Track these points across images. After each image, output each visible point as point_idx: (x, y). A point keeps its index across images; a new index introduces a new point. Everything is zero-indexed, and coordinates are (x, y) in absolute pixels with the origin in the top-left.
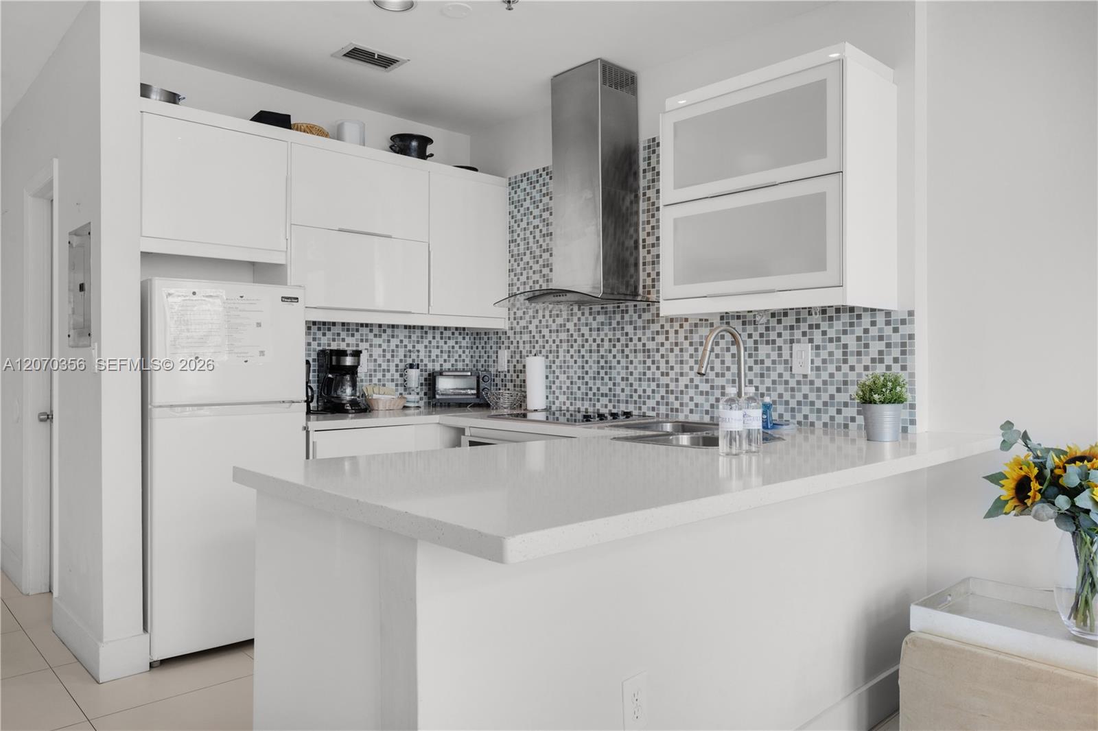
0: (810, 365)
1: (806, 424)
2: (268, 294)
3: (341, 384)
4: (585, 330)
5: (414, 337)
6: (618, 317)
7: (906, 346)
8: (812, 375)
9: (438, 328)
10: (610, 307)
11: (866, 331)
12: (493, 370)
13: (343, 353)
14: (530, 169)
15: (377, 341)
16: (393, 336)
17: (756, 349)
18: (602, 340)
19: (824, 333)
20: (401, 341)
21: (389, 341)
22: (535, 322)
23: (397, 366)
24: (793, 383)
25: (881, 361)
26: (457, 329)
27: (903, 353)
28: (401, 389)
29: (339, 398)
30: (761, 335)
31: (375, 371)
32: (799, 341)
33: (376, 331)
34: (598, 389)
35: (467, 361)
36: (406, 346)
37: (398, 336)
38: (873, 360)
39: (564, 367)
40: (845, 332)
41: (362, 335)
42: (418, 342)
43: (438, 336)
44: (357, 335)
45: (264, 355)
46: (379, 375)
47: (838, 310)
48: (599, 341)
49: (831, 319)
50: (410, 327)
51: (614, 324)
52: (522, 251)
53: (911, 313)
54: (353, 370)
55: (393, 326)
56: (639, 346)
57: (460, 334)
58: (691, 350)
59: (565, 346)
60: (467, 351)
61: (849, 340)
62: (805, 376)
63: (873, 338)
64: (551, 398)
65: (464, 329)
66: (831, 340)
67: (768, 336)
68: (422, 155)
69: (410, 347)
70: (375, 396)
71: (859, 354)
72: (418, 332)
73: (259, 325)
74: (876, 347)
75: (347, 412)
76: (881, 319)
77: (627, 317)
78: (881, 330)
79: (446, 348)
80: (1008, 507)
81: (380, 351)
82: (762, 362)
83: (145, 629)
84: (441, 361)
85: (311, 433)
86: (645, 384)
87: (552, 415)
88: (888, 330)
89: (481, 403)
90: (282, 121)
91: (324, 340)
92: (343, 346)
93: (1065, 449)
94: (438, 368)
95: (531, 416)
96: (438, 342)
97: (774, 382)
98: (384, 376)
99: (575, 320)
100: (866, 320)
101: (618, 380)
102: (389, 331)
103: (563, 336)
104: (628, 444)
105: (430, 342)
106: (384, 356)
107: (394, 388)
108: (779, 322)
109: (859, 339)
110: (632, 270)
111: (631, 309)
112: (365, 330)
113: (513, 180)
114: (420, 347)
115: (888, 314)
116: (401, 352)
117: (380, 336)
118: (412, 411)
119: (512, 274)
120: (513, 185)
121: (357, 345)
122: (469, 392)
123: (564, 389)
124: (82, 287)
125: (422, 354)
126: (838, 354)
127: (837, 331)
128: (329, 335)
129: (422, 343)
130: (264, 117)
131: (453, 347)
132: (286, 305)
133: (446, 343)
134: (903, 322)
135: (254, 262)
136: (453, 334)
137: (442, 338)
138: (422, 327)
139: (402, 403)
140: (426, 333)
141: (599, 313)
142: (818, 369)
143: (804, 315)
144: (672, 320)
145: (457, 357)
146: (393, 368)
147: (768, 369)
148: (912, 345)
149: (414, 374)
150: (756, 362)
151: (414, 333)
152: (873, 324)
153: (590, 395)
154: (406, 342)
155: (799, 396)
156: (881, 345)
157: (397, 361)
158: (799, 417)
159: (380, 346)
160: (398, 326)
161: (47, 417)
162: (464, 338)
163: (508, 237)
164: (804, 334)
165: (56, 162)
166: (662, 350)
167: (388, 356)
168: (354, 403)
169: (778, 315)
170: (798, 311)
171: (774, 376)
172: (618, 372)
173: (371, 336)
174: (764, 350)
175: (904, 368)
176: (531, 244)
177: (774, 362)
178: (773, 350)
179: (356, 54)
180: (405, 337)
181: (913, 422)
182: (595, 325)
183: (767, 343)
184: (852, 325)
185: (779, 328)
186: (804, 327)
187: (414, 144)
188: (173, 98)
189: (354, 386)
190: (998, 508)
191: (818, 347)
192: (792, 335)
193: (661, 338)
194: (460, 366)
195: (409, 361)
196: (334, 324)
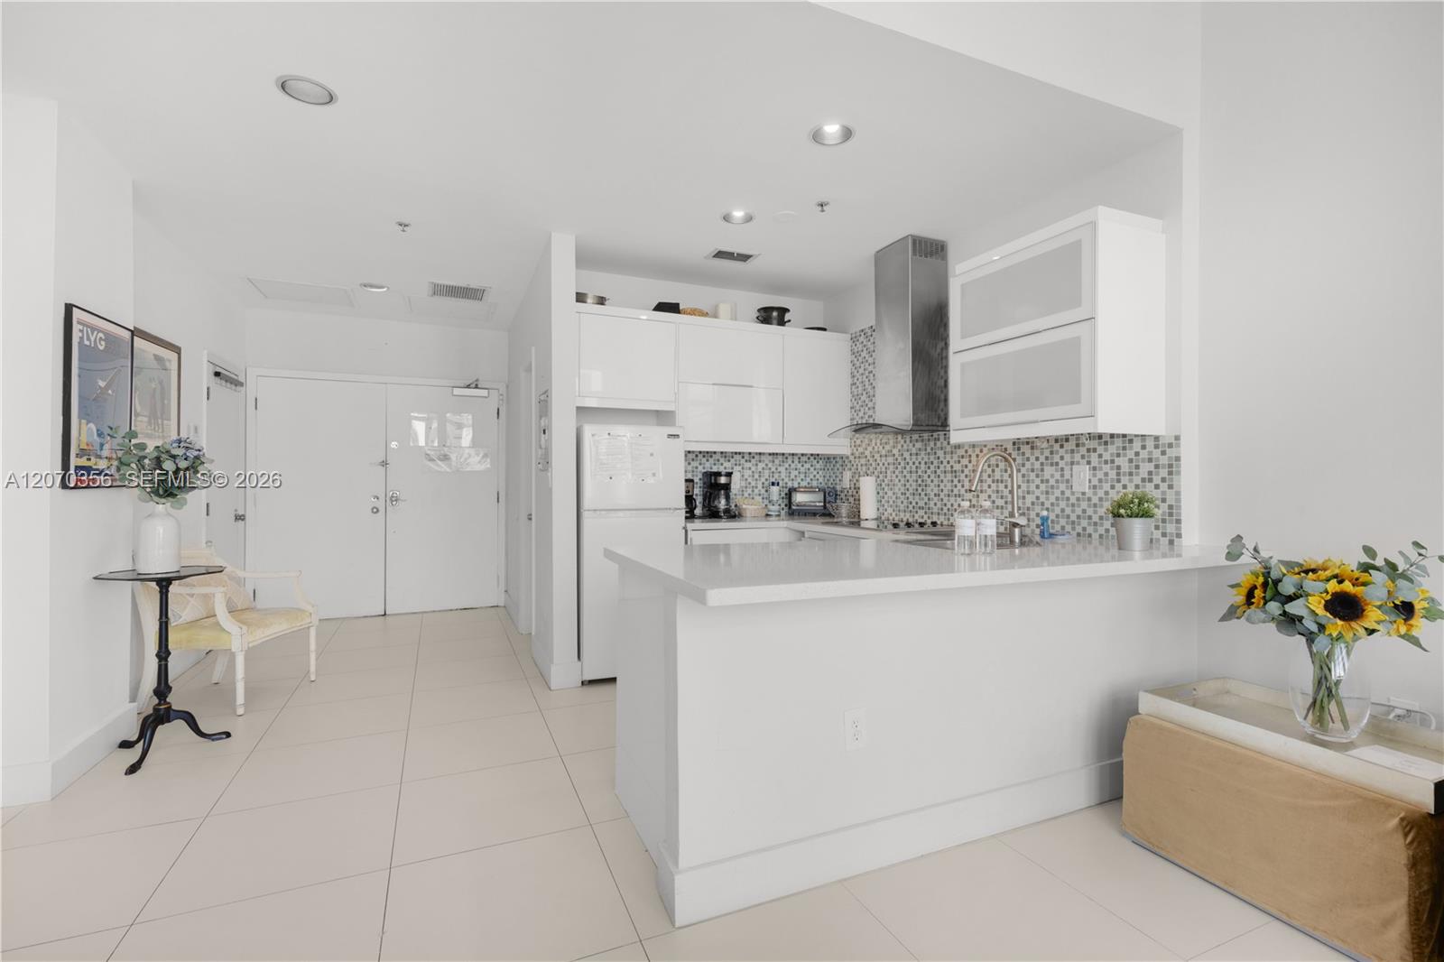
0: (1088, 484)
1: (1084, 535)
2: (657, 433)
3: (718, 497)
4: (906, 455)
5: (777, 462)
6: (932, 444)
7: (1173, 467)
8: (1089, 493)
9: (796, 454)
10: (926, 435)
11: (1137, 454)
12: (838, 488)
13: (718, 474)
14: (865, 326)
15: (748, 465)
16: (760, 461)
17: (1042, 470)
18: (920, 463)
19: (1100, 456)
20: (767, 465)
21: (757, 465)
22: (870, 449)
23: (763, 483)
24: (1073, 500)
25: (1150, 480)
26: (812, 455)
27: (1170, 473)
28: (766, 502)
29: (716, 507)
30: (1047, 458)
31: (746, 487)
32: (1078, 463)
33: (747, 457)
34: (917, 503)
35: (821, 480)
36: (770, 469)
37: (764, 461)
38: (1143, 480)
39: (891, 485)
40: (1118, 455)
41: (735, 461)
42: (780, 465)
43: (796, 461)
44: (732, 460)
45: (656, 476)
46: (749, 491)
47: (1112, 436)
48: (917, 464)
49: (1106, 443)
50: (773, 454)
51: (929, 450)
52: (860, 392)
53: (1177, 438)
54: (727, 487)
55: (760, 454)
56: (949, 468)
57: (815, 459)
58: (989, 471)
59: (891, 467)
61: (1122, 462)
62: (1084, 494)
63: (1143, 460)
64: (881, 510)
65: (818, 455)
66: (1106, 462)
67: (1052, 458)
68: (782, 322)
69: (773, 469)
70: (744, 506)
71: (1131, 474)
72: (780, 458)
73: (652, 455)
74: (1145, 468)
75: (721, 517)
76: (1150, 444)
77: (939, 444)
78: (1150, 453)
79: (802, 470)
80: (1239, 611)
81: (750, 472)
82: (1047, 481)
83: (579, 657)
84: (799, 480)
85: (689, 532)
86: (952, 499)
87: (881, 523)
88: (1157, 453)
89: (825, 513)
90: (672, 308)
91: (708, 465)
92: (722, 469)
93: (1301, 561)
94: (796, 485)
95: (863, 524)
96: (796, 465)
97: (1057, 499)
98: (753, 491)
99: (899, 447)
100: (1137, 445)
101: (932, 496)
102: (757, 457)
103: (890, 460)
104: (906, 546)
105: (790, 465)
106: (753, 476)
107: (761, 500)
108: (1062, 446)
109: (1131, 461)
110: (942, 404)
111: (942, 437)
112: (738, 457)
113: (854, 336)
114: (782, 469)
115: (1157, 438)
116: (767, 472)
117: (750, 461)
118: (773, 518)
119: (853, 410)
120: (854, 339)
121: (732, 468)
122: (818, 504)
123: (891, 502)
124: (544, 431)
125: (783, 475)
126: (1113, 474)
127: (1112, 455)
128: (711, 461)
129: (783, 466)
130: (662, 307)
131: (809, 469)
132: (671, 440)
133: (803, 466)
134: (1170, 445)
136: (809, 458)
137: (799, 462)
138: (783, 454)
139: (765, 512)
140: (787, 458)
141: (917, 441)
142: (1095, 487)
143: (1083, 440)
144: (974, 446)
145: (812, 477)
146: (760, 486)
147: (1052, 487)
148: (1179, 466)
149: (775, 489)
150: (1042, 481)
151: (777, 458)
152: (1144, 447)
153: (911, 507)
154: (770, 465)
155: (1078, 511)
156: (1151, 467)
157: (763, 480)
158: (1079, 529)
159: (750, 468)
160: (764, 454)
162: (818, 462)
163: (850, 381)
164: (1083, 457)
165: (533, 349)
166: (966, 472)
167: (756, 476)
168: (727, 511)
169: (1062, 441)
170: (1078, 437)
171: (1057, 493)
172: (932, 490)
173: (743, 461)
174: (1049, 470)
175: (1170, 487)
176: (867, 386)
177: (1057, 481)
178: (1057, 471)
179: (720, 255)
180: (770, 461)
181: (1179, 536)
182: (914, 451)
183: (1052, 465)
184: (1124, 448)
185: (1062, 452)
186: (1083, 450)
187: (775, 314)
188: (601, 301)
189: (728, 498)
190: (1232, 613)
191: (1095, 469)
192: (1072, 458)
193: (965, 461)
194: (815, 483)
195: (773, 480)
196: (715, 453)
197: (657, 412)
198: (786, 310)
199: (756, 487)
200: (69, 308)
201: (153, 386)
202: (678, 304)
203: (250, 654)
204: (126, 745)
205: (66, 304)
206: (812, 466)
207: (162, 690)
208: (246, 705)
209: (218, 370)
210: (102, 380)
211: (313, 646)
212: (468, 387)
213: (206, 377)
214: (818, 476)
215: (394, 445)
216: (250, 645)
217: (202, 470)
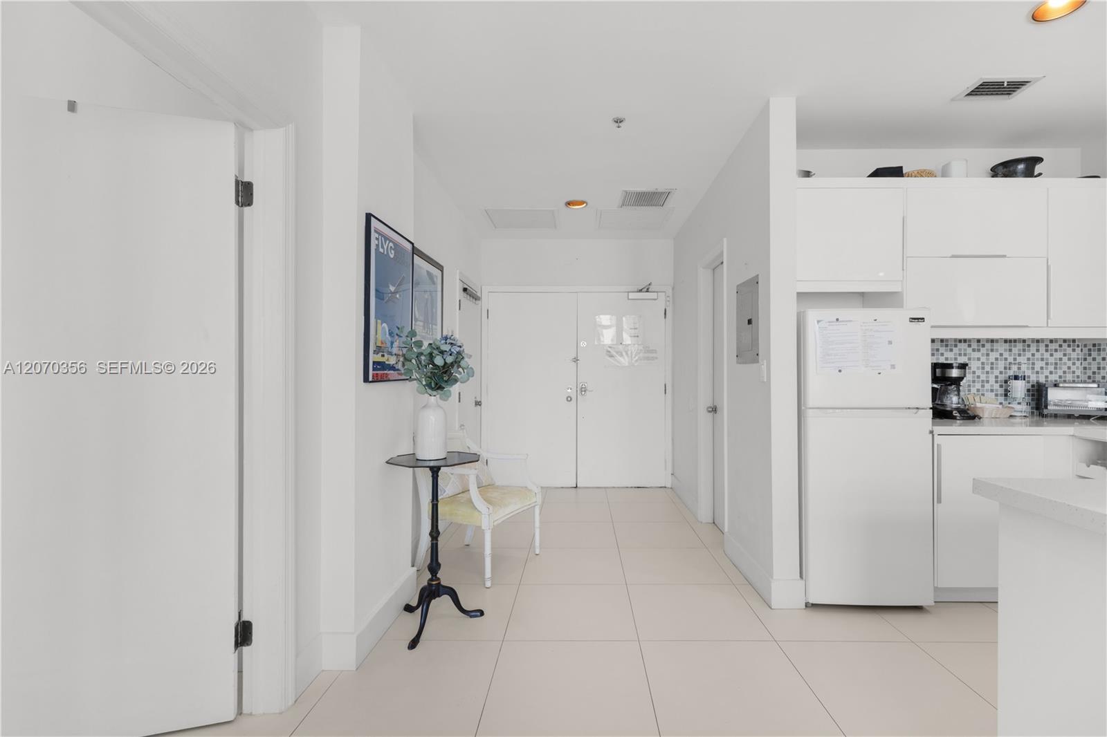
3: (948, 393)
5: (1015, 351)
9: (1042, 340)
13: (950, 366)
16: (992, 350)
20: (1001, 355)
21: (988, 355)
23: (997, 377)
26: (1065, 341)
28: (1001, 399)
29: (948, 405)
31: (974, 382)
33: (974, 345)
36: (1006, 359)
37: (997, 350)
41: (960, 350)
42: (1020, 355)
43: (1042, 348)
44: (956, 350)
45: (894, 368)
46: (978, 386)
50: (1010, 341)
54: (958, 381)
55: (992, 341)
57: (1069, 346)
60: (1078, 363)
65: (1074, 341)
68: (1034, 175)
69: (1011, 359)
70: (978, 405)
72: (1020, 346)
73: (890, 343)
75: (954, 418)
79: (1052, 360)
81: (979, 364)
83: (801, 576)
84: (1046, 373)
85: (936, 436)
90: (896, 172)
94: (1043, 380)
96: (1042, 355)
98: (983, 386)
102: (988, 346)
105: (1033, 355)
106: (983, 368)
107: (994, 397)
112: (963, 346)
114: (1022, 359)
116: (1001, 365)
117: (979, 350)
118: (1018, 420)
121: (961, 359)
124: (750, 322)
125: (1024, 367)
129: (1024, 355)
131: (1061, 359)
132: (915, 325)
133: (1051, 355)
135: (863, 293)
136: (1060, 346)
137: (1047, 351)
138: (1024, 341)
139: (1008, 412)
140: (1029, 346)
145: (1065, 368)
146: (992, 379)
149: (1020, 385)
151: (1015, 346)
154: (1006, 355)
157: (996, 372)
159: (979, 359)
160: (997, 341)
161: (714, 410)
162: (1074, 350)
165: (725, 240)
167: (988, 368)
168: (960, 411)
173: (969, 350)
179: (982, 89)
180: (1005, 350)
187: (1021, 166)
188: (807, 174)
189: (959, 394)
195: (1011, 373)
197: (862, 294)
198: (1039, 160)
199: (988, 382)
200: (369, 217)
201: (426, 297)
202: (901, 167)
203: (496, 530)
204: (409, 609)
205: (367, 214)
206: (1065, 355)
207: (434, 567)
208: (492, 578)
209: (466, 287)
210: (392, 285)
211: (537, 524)
212: (641, 291)
213: (458, 293)
214: (1073, 368)
215: (583, 344)
216: (495, 523)
217: (463, 363)
